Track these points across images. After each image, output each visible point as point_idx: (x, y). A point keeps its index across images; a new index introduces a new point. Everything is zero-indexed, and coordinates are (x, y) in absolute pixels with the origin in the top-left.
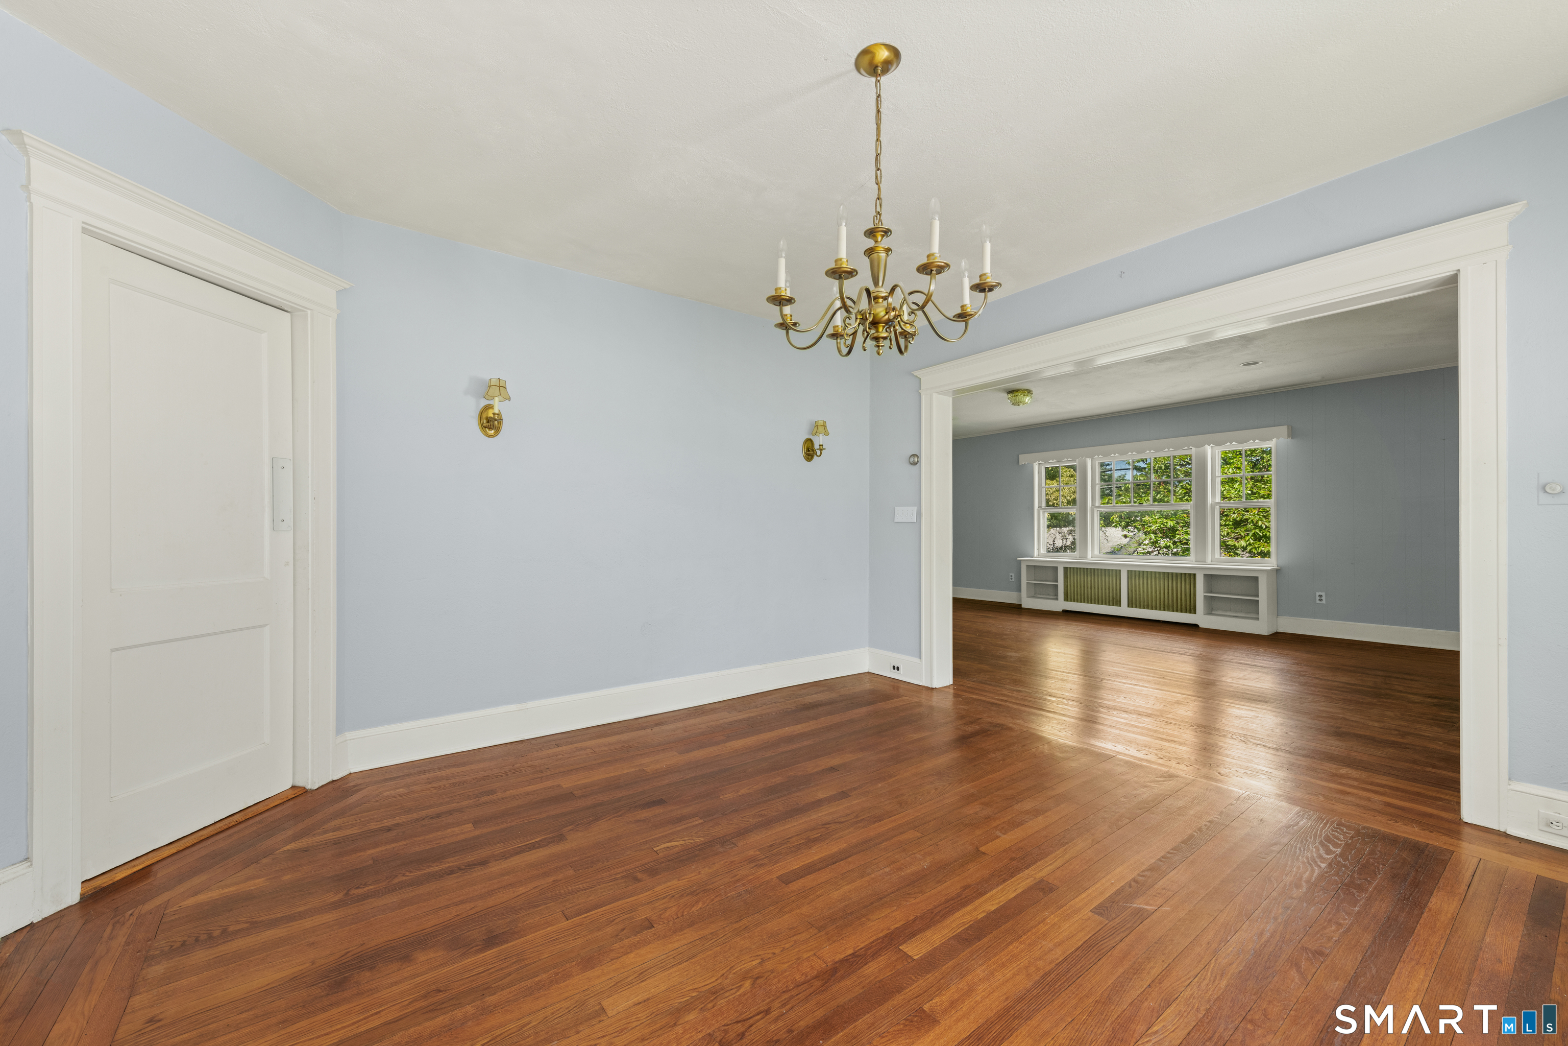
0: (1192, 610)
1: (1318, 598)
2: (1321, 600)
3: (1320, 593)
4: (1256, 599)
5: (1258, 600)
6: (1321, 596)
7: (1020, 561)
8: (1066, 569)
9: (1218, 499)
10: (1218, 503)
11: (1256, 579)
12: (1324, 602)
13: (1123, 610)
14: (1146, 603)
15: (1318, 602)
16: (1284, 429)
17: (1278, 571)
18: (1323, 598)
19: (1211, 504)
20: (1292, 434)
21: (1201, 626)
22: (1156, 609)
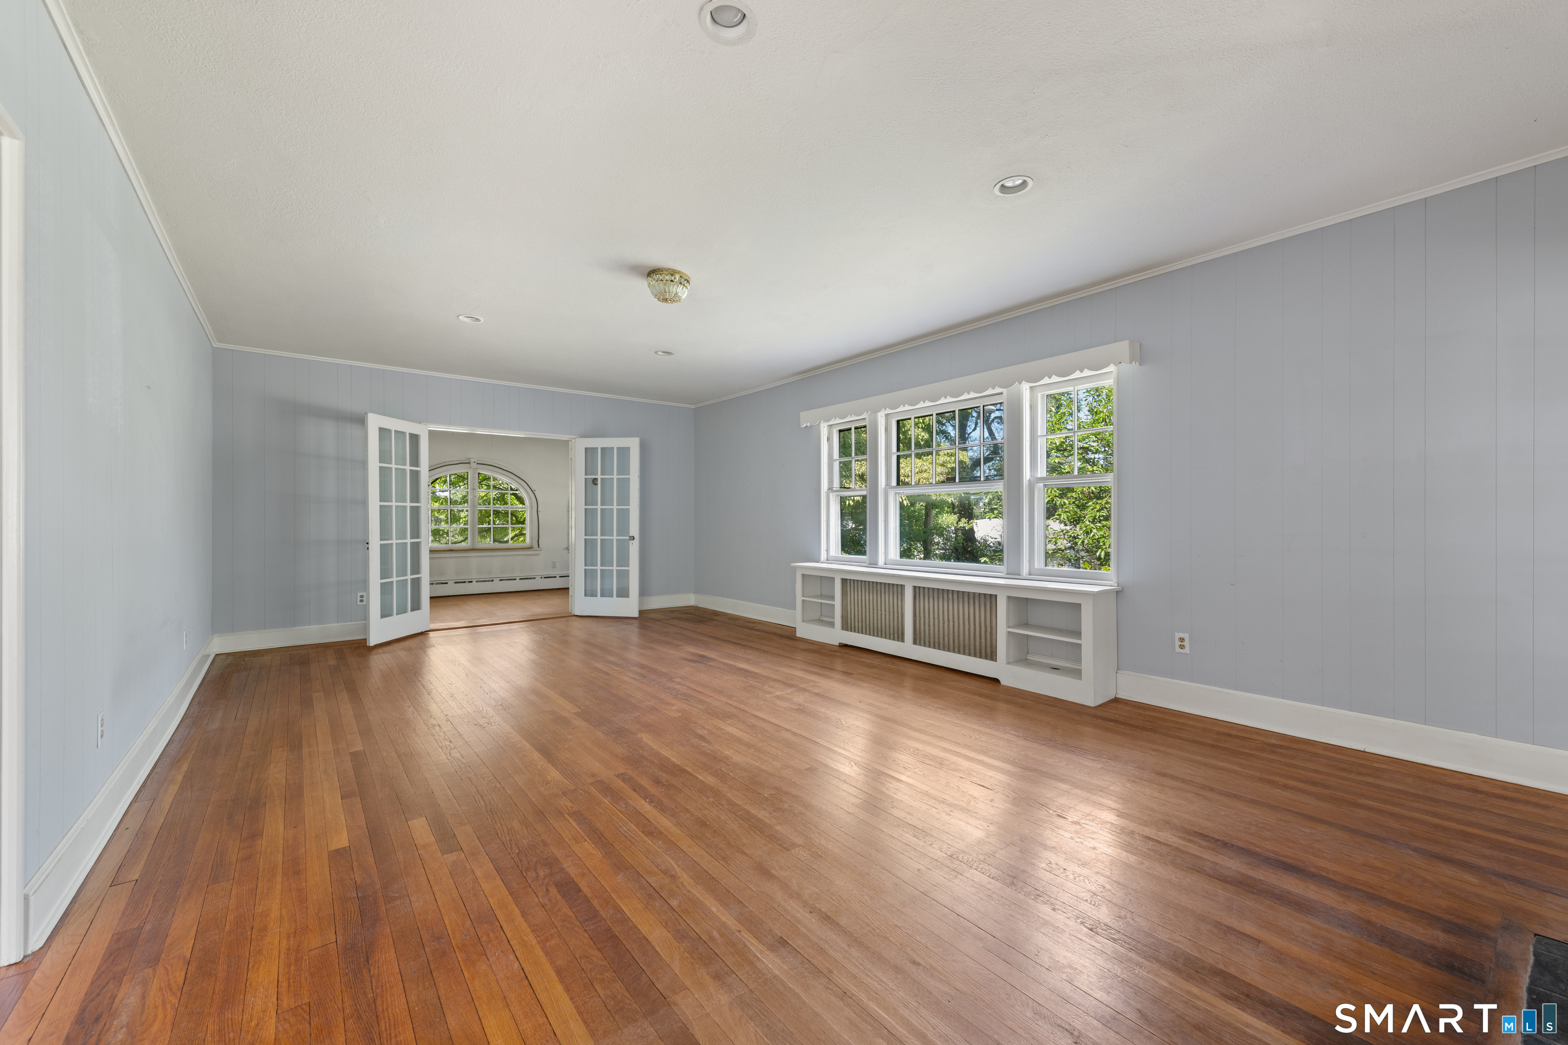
0: (992, 655)
1: (1178, 643)
2: (1182, 647)
3: (1182, 635)
4: (1078, 641)
5: (1080, 645)
6: (1182, 640)
7: (795, 567)
8: (844, 581)
9: (1042, 472)
10: (1042, 479)
11: (1078, 606)
12: (1187, 650)
13: (907, 649)
14: (932, 641)
15: (1178, 650)
16: (1123, 347)
17: (1118, 593)
18: (1186, 643)
19: (1030, 481)
20: (1141, 355)
21: (1004, 682)
22: (949, 650)
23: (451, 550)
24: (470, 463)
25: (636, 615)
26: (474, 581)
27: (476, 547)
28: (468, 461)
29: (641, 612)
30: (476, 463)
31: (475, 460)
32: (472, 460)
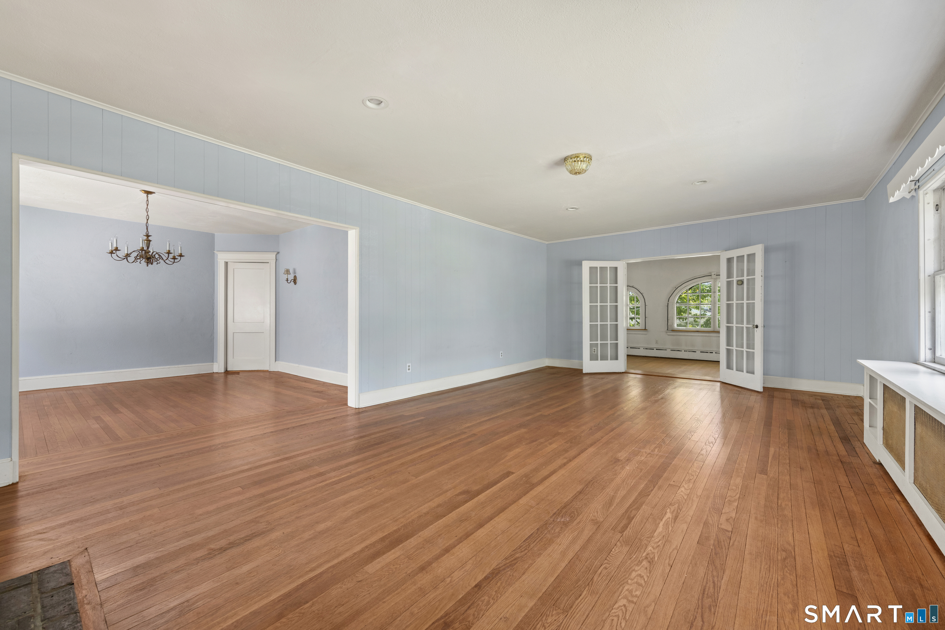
8: (884, 386)
23: (698, 331)
24: (711, 275)
25: (761, 390)
26: (714, 352)
27: (715, 330)
28: (710, 274)
29: (764, 388)
30: (716, 275)
31: (715, 273)
32: (713, 274)
